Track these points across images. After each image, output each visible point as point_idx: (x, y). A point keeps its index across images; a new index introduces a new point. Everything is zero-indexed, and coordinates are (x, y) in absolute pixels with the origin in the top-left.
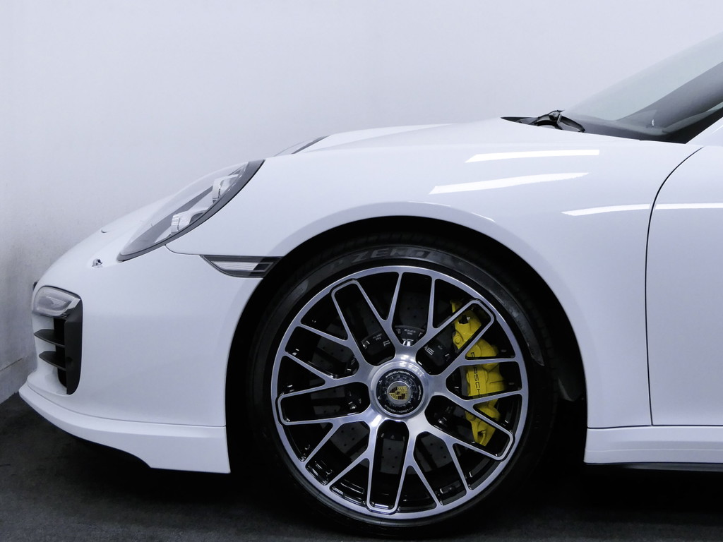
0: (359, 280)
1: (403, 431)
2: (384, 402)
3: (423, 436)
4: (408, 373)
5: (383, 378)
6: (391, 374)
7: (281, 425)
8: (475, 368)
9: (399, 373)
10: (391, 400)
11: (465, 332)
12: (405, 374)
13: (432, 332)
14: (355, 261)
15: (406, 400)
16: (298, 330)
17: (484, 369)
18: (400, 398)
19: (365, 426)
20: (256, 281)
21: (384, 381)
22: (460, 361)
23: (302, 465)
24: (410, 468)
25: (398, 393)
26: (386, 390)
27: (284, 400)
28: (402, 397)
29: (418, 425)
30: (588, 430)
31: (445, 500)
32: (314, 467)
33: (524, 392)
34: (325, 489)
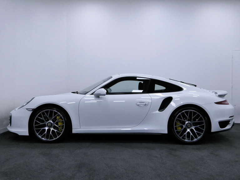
0: (45, 111)
1: (50, 130)
2: (48, 126)
3: (53, 130)
7: (35, 129)
8: (59, 122)
11: (58, 117)
12: (50, 123)
13: (53, 117)
16: (37, 117)
19: (45, 129)
20: (32, 112)
21: (48, 123)
22: (57, 121)
23: (37, 134)
24: (51, 134)
27: (35, 126)
28: (50, 125)
29: (52, 129)
31: (55, 138)
32: (39, 134)
33: (64, 125)
34: (40, 137)
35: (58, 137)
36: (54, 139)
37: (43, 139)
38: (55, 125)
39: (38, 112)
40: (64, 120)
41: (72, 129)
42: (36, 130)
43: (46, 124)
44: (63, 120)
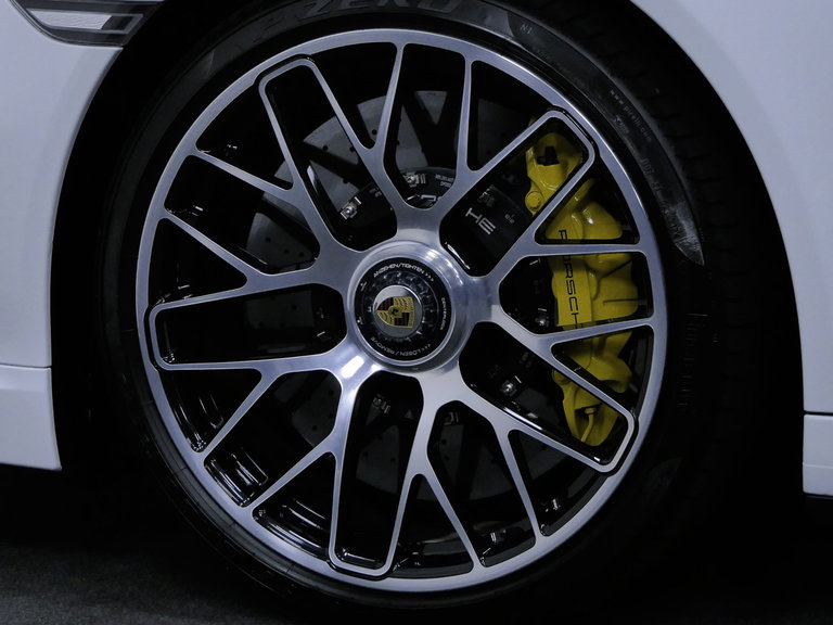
0: (316, 58)
2: (370, 330)
3: (452, 412)
4: (419, 269)
5: (368, 277)
6: (385, 269)
7: (156, 367)
8: (568, 264)
9: (402, 269)
10: (380, 326)
11: (545, 183)
12: (415, 272)
13: (466, 179)
14: (309, 15)
15: (413, 328)
16: (191, 163)
17: (588, 269)
18: (399, 322)
19: (324, 387)
20: (107, 54)
21: (372, 283)
22: (525, 247)
23: (197, 459)
24: (419, 480)
25: (395, 310)
26: (370, 303)
27: (162, 315)
28: (403, 320)
29: (442, 387)
30: (806, 417)
31: (491, 554)
32: (221, 463)
33: (657, 322)
34: (244, 515)
35: (543, 544)
36: (480, 573)
37: (286, 545)
38: (500, 318)
39: (210, 64)
40: (647, 246)
41: (798, 413)
42: (164, 374)
43: (337, 299)
44: (630, 236)
